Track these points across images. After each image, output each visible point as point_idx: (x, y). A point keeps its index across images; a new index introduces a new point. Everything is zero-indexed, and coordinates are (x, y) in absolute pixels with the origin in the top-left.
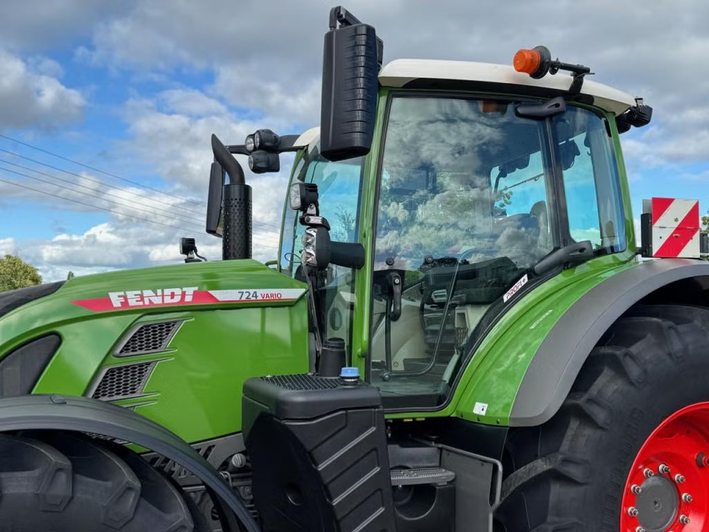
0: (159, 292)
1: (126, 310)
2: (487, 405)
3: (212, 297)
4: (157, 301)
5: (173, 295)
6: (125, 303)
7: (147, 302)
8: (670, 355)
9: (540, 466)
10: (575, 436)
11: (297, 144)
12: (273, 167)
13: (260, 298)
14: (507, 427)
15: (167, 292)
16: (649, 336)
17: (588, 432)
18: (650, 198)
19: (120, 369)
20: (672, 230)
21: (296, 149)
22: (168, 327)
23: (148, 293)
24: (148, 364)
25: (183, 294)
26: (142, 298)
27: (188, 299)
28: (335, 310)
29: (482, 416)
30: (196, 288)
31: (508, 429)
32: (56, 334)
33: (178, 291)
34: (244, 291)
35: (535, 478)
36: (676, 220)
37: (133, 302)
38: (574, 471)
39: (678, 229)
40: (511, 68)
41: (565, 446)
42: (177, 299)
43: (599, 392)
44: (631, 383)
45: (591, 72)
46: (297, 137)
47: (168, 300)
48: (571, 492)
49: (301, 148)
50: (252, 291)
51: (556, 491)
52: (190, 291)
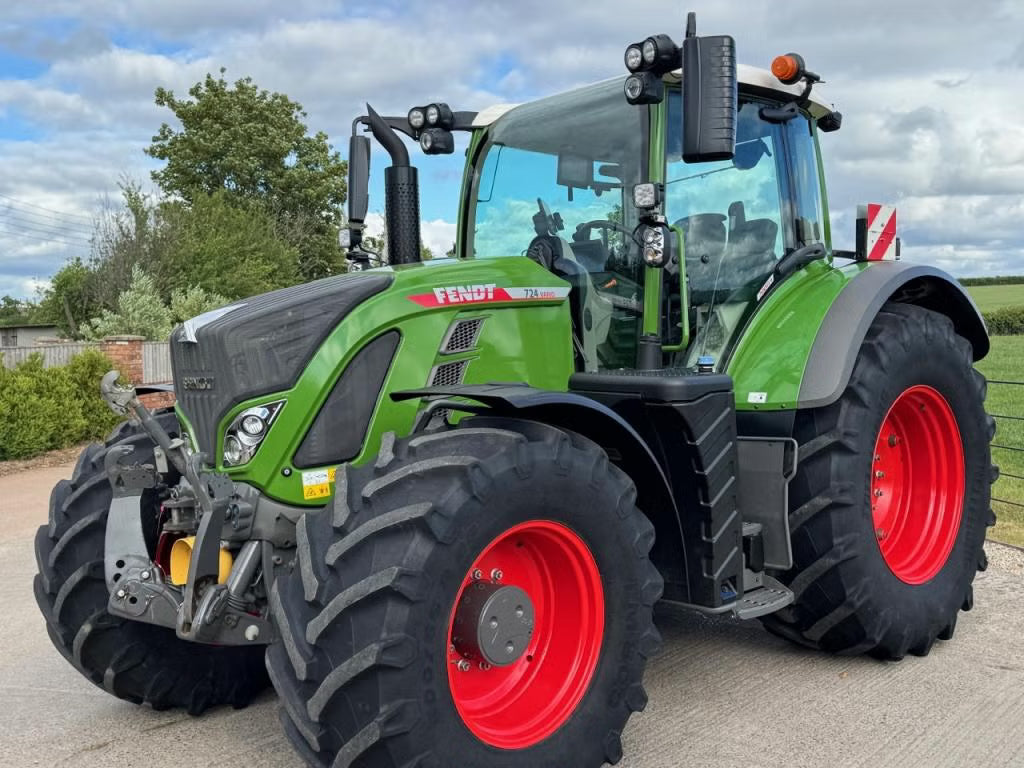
0: (469, 287)
1: (448, 307)
2: (765, 394)
3: (506, 294)
4: (468, 297)
6: (447, 300)
7: (462, 299)
8: (903, 344)
9: (825, 440)
10: (848, 414)
11: (476, 123)
12: (448, 148)
13: (540, 296)
14: (792, 410)
15: (475, 288)
16: (886, 328)
17: (857, 410)
18: (866, 204)
21: (473, 129)
22: (474, 325)
24: (462, 363)
25: (486, 290)
26: (458, 294)
28: (588, 310)
29: (761, 404)
30: (495, 286)
31: (794, 412)
32: (397, 330)
33: (482, 288)
34: (529, 288)
35: (820, 451)
36: (882, 225)
37: (452, 299)
38: (851, 443)
39: (883, 234)
40: (769, 73)
41: (840, 424)
42: (482, 296)
43: (861, 376)
44: (882, 369)
45: (821, 80)
46: (475, 114)
47: (476, 297)
48: (847, 460)
49: (481, 128)
50: (534, 289)
51: (836, 461)
52: (491, 288)
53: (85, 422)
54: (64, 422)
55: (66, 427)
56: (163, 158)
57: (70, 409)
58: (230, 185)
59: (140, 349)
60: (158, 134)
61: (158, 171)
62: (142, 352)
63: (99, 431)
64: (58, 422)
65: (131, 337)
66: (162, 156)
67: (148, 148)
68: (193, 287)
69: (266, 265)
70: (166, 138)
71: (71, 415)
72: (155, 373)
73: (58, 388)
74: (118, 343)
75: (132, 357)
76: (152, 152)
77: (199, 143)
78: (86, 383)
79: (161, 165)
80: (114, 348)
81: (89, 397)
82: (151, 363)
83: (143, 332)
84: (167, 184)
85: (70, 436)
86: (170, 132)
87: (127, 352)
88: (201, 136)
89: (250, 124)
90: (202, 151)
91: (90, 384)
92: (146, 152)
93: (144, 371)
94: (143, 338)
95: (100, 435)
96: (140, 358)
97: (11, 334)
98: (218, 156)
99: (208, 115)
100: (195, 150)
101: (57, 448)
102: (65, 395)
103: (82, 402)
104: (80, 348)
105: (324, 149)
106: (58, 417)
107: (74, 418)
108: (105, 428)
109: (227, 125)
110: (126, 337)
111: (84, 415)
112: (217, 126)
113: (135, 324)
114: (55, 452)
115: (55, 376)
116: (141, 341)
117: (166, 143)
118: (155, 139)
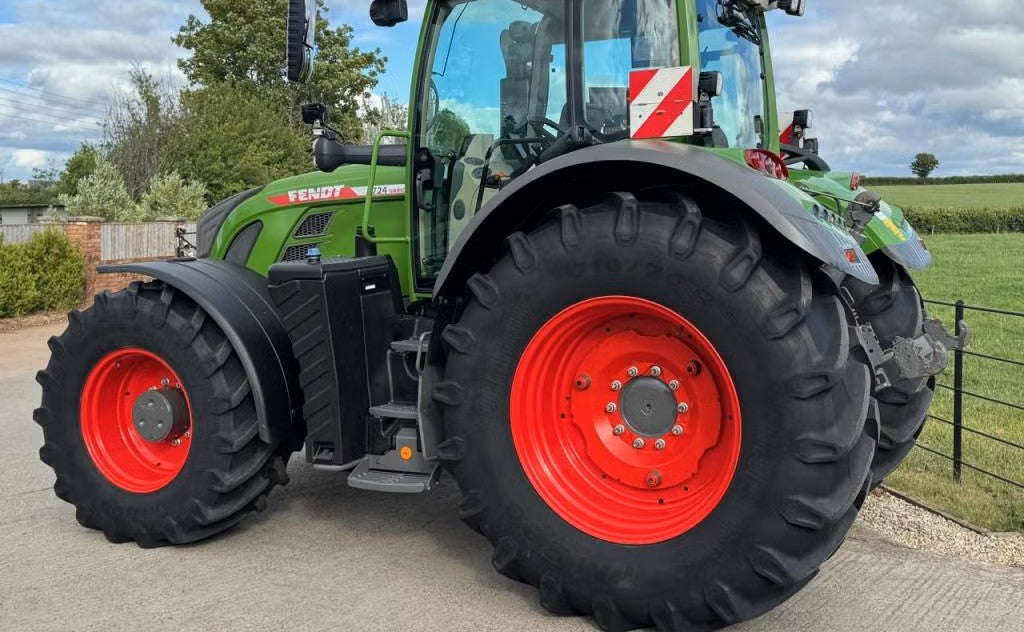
0: (319, 189)
1: (297, 205)
3: (353, 192)
4: (316, 196)
5: (327, 192)
6: (297, 199)
7: (310, 198)
13: (388, 192)
15: (324, 189)
19: (297, 247)
20: (654, 107)
22: (326, 217)
23: (311, 190)
24: (315, 244)
25: (334, 190)
26: (307, 194)
27: (337, 194)
30: (343, 186)
32: (259, 221)
33: (330, 189)
34: (377, 186)
36: (660, 94)
37: (301, 198)
39: (662, 105)
42: (329, 195)
47: (323, 196)
50: (383, 187)
52: (338, 188)
53: (37, 294)
54: (16, 293)
55: (19, 298)
56: (189, 48)
57: (24, 281)
58: (253, 75)
59: (99, 229)
60: (186, 24)
61: (185, 60)
62: (101, 232)
63: (53, 302)
64: (10, 292)
65: (90, 218)
66: (188, 46)
67: (175, 37)
68: (170, 173)
69: (273, 151)
70: (192, 28)
71: (23, 286)
72: (113, 252)
73: (13, 263)
74: (79, 223)
75: (90, 237)
76: (178, 41)
77: (224, 35)
78: (42, 259)
79: (188, 54)
80: (76, 227)
81: (45, 271)
82: (109, 242)
83: (103, 213)
84: (192, 72)
85: (22, 306)
86: (198, 24)
87: (86, 232)
88: (226, 28)
89: (273, 18)
90: (228, 42)
91: (45, 259)
92: (173, 40)
93: (102, 249)
94: (102, 219)
95: (54, 305)
96: (99, 237)
97: (36, 212)
98: (242, 47)
99: (232, 9)
100: (219, 41)
101: (10, 317)
102: (20, 269)
103: (37, 276)
104: (42, 228)
105: (344, 43)
106: (12, 288)
107: (26, 289)
108: (59, 300)
109: (250, 20)
110: (84, 218)
111: (38, 287)
112: (242, 19)
113: (94, 206)
114: (8, 320)
115: (11, 252)
116: (99, 222)
117: (193, 33)
118: (183, 29)
